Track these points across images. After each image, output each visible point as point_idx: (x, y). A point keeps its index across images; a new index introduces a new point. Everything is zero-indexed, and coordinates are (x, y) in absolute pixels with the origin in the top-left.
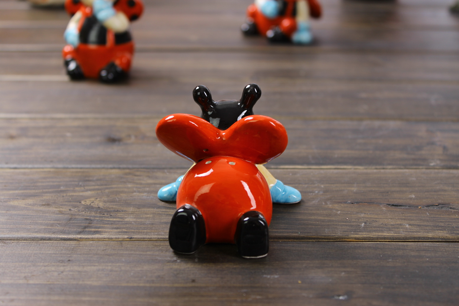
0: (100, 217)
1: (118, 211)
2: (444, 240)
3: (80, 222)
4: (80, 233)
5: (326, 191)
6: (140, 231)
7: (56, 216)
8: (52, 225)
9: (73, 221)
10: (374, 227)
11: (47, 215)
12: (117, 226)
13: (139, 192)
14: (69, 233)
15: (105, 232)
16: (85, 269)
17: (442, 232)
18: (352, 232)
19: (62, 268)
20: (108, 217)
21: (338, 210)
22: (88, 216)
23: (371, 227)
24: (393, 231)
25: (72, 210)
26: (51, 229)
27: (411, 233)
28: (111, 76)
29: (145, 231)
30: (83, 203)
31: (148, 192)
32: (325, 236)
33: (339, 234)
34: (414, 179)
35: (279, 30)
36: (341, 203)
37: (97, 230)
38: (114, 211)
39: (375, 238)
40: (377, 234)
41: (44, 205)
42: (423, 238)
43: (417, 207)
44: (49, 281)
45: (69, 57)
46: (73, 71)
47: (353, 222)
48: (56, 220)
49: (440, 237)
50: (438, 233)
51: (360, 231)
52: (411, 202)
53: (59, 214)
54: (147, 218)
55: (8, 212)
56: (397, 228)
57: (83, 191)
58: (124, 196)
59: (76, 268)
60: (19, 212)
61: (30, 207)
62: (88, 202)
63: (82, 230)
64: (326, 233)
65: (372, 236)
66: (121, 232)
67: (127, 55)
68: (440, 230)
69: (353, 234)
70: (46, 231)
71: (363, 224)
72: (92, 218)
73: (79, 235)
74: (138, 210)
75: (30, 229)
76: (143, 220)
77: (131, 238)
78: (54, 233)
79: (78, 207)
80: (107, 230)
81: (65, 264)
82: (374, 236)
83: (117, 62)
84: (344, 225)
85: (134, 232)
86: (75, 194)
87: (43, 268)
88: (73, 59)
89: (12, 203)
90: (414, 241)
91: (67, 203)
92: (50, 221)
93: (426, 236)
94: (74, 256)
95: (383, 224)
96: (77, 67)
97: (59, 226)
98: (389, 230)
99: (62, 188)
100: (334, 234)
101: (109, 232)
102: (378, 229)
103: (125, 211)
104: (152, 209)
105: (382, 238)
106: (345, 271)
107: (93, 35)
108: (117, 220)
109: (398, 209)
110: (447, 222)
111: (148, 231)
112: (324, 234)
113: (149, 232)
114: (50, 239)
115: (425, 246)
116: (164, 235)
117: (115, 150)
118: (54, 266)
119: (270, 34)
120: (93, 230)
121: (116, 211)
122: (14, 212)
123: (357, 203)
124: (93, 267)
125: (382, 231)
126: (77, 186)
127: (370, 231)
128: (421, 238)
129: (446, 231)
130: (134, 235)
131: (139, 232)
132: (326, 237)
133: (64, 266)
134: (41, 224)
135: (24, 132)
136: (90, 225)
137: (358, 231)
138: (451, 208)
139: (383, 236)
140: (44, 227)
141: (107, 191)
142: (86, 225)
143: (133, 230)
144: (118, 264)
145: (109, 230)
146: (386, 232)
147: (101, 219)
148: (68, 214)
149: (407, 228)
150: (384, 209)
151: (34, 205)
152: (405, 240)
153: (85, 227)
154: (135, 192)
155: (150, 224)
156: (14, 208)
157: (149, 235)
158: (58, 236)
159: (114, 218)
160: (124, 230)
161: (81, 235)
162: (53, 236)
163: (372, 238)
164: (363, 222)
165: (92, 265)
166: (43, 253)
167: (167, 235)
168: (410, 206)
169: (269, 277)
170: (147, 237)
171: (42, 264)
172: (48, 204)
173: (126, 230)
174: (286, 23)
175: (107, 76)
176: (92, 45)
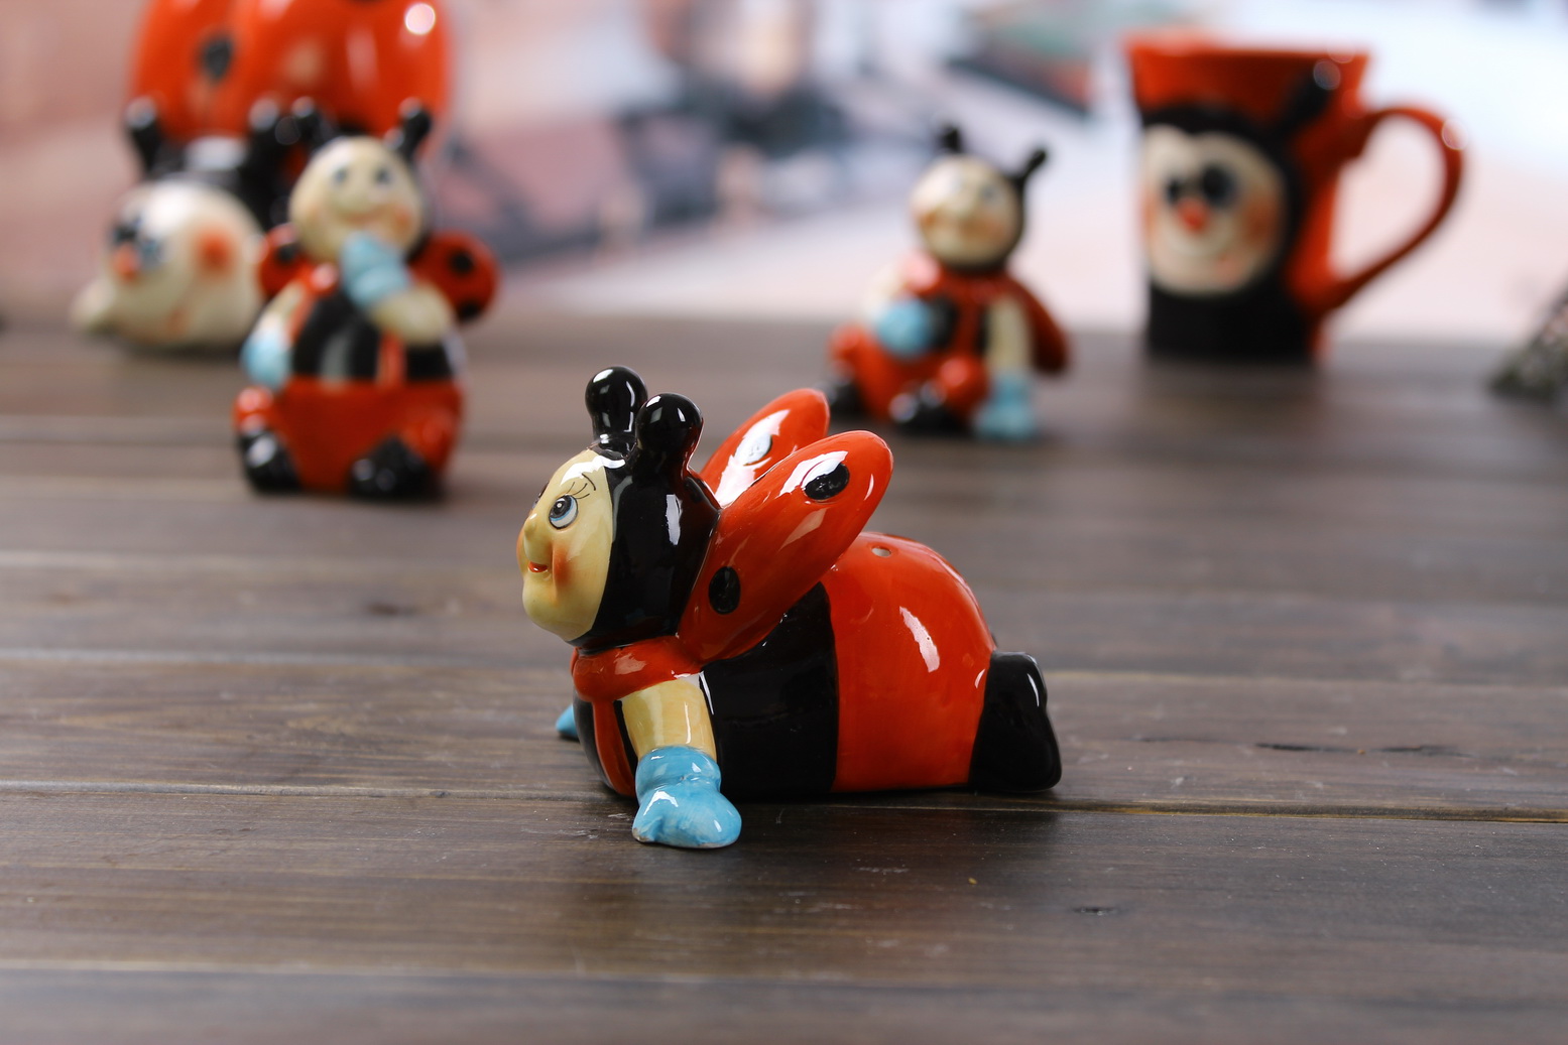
0: (345, 752)
1: (402, 742)
3: (282, 760)
4: (280, 781)
6: (472, 781)
7: (205, 747)
8: (193, 765)
9: (260, 759)
10: (1215, 786)
11: (176, 745)
12: (400, 770)
13: (470, 708)
14: (244, 781)
15: (360, 781)
16: (295, 846)
17: (1427, 798)
18: (1143, 793)
19: (222, 844)
20: (370, 753)
21: (1101, 753)
22: (307, 750)
23: (1205, 786)
24: (1272, 794)
25: (255, 738)
26: (188, 772)
27: (1329, 801)
28: (385, 481)
29: (489, 780)
33: (1101, 794)
34: (1348, 699)
35: (933, 394)
36: (1112, 738)
37: (334, 776)
38: (391, 742)
39: (1215, 807)
40: (1222, 798)
41: (167, 727)
42: (1367, 810)
43: (1353, 751)
44: (180, 866)
45: (252, 425)
46: (266, 467)
47: (1148, 775)
48: (204, 756)
49: (1422, 808)
50: (1416, 800)
51: (1169, 793)
52: (1335, 742)
53: (213, 744)
54: (493, 757)
55: (52, 739)
56: (1287, 789)
57: (291, 703)
58: (421, 715)
59: (268, 844)
60: (86, 738)
61: (122, 729)
62: (308, 724)
63: (287, 776)
64: (1060, 794)
65: (1206, 802)
67: (443, 421)
68: (1423, 795)
69: (1146, 798)
70: (169, 777)
71: (1179, 781)
72: (318, 754)
73: (279, 785)
74: (466, 741)
75: (122, 771)
76: (481, 760)
77: (443, 795)
78: (198, 779)
79: (275, 732)
80: (366, 777)
81: (234, 837)
82: (1214, 804)
83: (410, 436)
84: (1118, 780)
85: (451, 783)
86: (265, 708)
87: (162, 842)
88: (268, 431)
89: (64, 721)
91: (239, 724)
92: (186, 756)
93: (1377, 805)
94: (262, 822)
95: (1243, 781)
96: (279, 457)
97: (212, 766)
98: (1262, 792)
99: (225, 696)
100: (1085, 796)
101: (373, 782)
102: (1226, 789)
103: (426, 742)
105: (1238, 808)
106: (1114, 866)
107: (335, 354)
108: (399, 758)
109: (1291, 754)
111: (498, 781)
112: (1056, 797)
113: (500, 783)
116: (546, 790)
117: (396, 630)
118: (198, 838)
119: (903, 407)
120: (322, 775)
121: (396, 743)
122: (71, 739)
123: (1162, 740)
124: (320, 844)
125: (1240, 794)
126: (274, 693)
127: (1200, 794)
128: (1360, 810)
129: (1439, 797)
130: (452, 789)
131: (468, 783)
133: (228, 839)
134: (158, 762)
135: (104, 589)
136: (313, 767)
137: (1162, 793)
139: (1240, 804)
140: (166, 768)
141: (368, 705)
142: (302, 766)
143: (449, 779)
144: (399, 840)
145: (373, 777)
146: (1251, 795)
147: (348, 756)
148: (244, 745)
149: (1317, 789)
150: (1249, 752)
151: (134, 726)
153: (297, 771)
154: (457, 707)
155: (502, 768)
156: (71, 730)
157: (500, 789)
158: (212, 786)
159: (389, 754)
160: (421, 778)
161: (284, 785)
162: (195, 786)
163: (1206, 806)
164: (1179, 776)
165: (319, 840)
166: (162, 816)
167: (558, 790)
168: (1329, 750)
169: (875, 870)
170: (496, 792)
171: (159, 835)
172: (180, 725)
173: (426, 778)
174: (954, 373)
175: (372, 481)
176: (333, 377)
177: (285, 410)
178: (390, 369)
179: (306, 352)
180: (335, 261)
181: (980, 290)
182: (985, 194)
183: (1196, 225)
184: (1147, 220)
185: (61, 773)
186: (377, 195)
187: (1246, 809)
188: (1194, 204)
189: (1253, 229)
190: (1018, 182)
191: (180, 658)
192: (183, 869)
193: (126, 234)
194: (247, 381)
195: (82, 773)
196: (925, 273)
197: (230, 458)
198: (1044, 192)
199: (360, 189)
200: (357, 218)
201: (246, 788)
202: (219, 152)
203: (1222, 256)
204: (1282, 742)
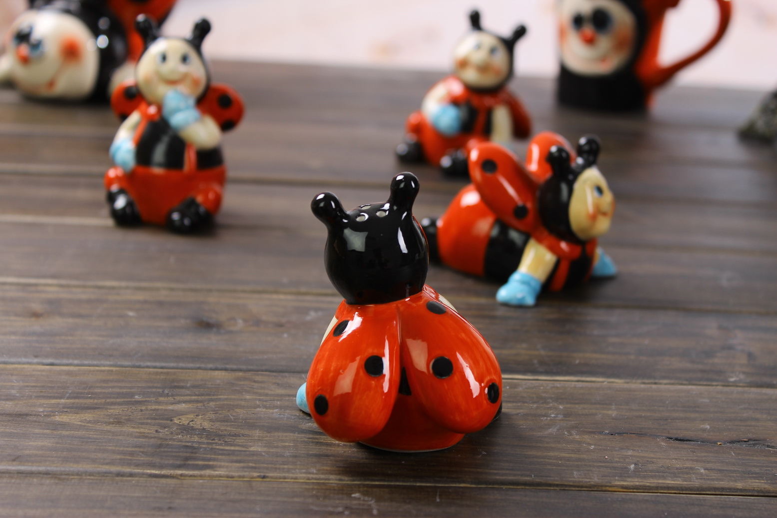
0: (208, 444)
1: (235, 435)
2: (761, 493)
3: (177, 450)
4: (179, 467)
5: (567, 415)
6: (278, 466)
7: (135, 440)
8: (132, 454)
9: (166, 449)
10: (651, 471)
11: (120, 438)
12: (239, 458)
13: (265, 407)
14: (161, 467)
15: (220, 467)
17: (757, 481)
18: (616, 476)
20: (221, 445)
21: (590, 444)
22: (188, 442)
23: (646, 471)
24: (680, 477)
25: (160, 432)
26: (131, 460)
27: (709, 482)
28: (187, 222)
29: (286, 467)
30: (176, 421)
31: (280, 407)
32: (574, 482)
33: (595, 479)
34: (706, 400)
36: (594, 433)
37: (206, 463)
38: (229, 435)
39: (653, 487)
40: (656, 481)
41: (113, 423)
42: (728, 489)
43: (715, 443)
45: (115, 188)
47: (616, 462)
48: (136, 447)
49: (756, 489)
50: (752, 482)
51: (629, 477)
52: (705, 435)
53: (139, 437)
54: (284, 447)
55: (55, 432)
56: (687, 474)
57: (172, 404)
58: (241, 413)
60: (73, 432)
61: (89, 425)
62: (184, 421)
63: (182, 463)
64: (574, 478)
65: (648, 484)
66: (248, 467)
67: (216, 187)
68: (755, 478)
69: (618, 480)
70: (122, 463)
71: (632, 466)
72: (195, 445)
73: (179, 470)
74: (268, 435)
75: (96, 459)
76: (279, 450)
77: (264, 477)
79: (168, 427)
80: (223, 464)
81: (165, 514)
82: (652, 485)
83: (200, 199)
84: (602, 466)
85: (267, 468)
86: (160, 407)
88: (122, 191)
89: (58, 418)
90: (714, 493)
91: (149, 421)
92: (127, 447)
93: (733, 486)
94: (177, 501)
95: (664, 467)
96: (129, 204)
97: (143, 455)
98: (675, 475)
99: (137, 398)
100: (587, 479)
101: (227, 467)
102: (657, 474)
103: (248, 436)
104: (291, 434)
105: (664, 487)
107: (159, 152)
108: (237, 448)
109: (685, 445)
110: (763, 467)
111: (291, 467)
112: (573, 479)
113: (292, 469)
114: (131, 475)
115: (733, 502)
117: (214, 341)
118: (147, 515)
119: (446, 162)
120: (200, 463)
121: (233, 436)
122: (64, 433)
123: (619, 434)
125: (664, 478)
126: (162, 395)
127: (644, 477)
128: (725, 489)
129: (763, 480)
130: (268, 473)
131: (276, 468)
132: (575, 484)
134: (114, 452)
135: (55, 307)
136: (193, 455)
137: (625, 477)
138: (768, 446)
139: (665, 485)
140: (118, 457)
141: (212, 404)
142: (188, 455)
143: (265, 465)
144: (250, 515)
145: (227, 464)
146: (670, 478)
147: (210, 446)
148: (155, 437)
149: (701, 474)
150: (663, 444)
151: (96, 422)
152: (700, 491)
153: (187, 459)
154: (259, 406)
155: (291, 456)
156: (63, 425)
157: (293, 473)
158: (145, 471)
159: (231, 445)
160: (251, 464)
161: (182, 470)
162: (136, 471)
164: (632, 463)
166: (125, 496)
167: (322, 474)
168: (704, 441)
170: (291, 475)
172: (119, 421)
173: (254, 465)
175: (181, 222)
176: (158, 167)
177: (130, 180)
179: (144, 150)
181: (488, 101)
182: (492, 51)
183: (590, 41)
184: (562, 34)
185: (66, 460)
186: (183, 69)
187: (668, 488)
188: (588, 30)
189: (619, 45)
190: (510, 44)
193: (23, 37)
196: (458, 89)
199: (173, 66)
200: (172, 82)
201: (164, 472)
203: (603, 59)
204: (681, 436)
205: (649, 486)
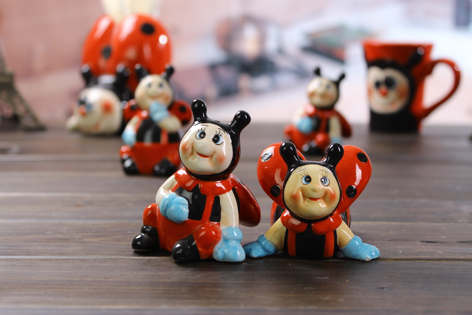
8: (124, 251)
10: (411, 253)
11: (118, 246)
16: (157, 273)
18: (391, 255)
19: (136, 273)
23: (408, 253)
27: (444, 257)
28: (163, 171)
34: (445, 228)
35: (314, 144)
36: (380, 240)
40: (414, 257)
41: (115, 241)
42: (455, 259)
43: (448, 243)
45: (125, 156)
46: (129, 167)
47: (392, 250)
50: (469, 256)
51: (398, 255)
52: (443, 240)
55: (83, 245)
56: (432, 254)
59: (149, 273)
60: (93, 244)
61: (102, 242)
69: (392, 257)
70: (118, 255)
71: (401, 252)
75: (104, 253)
82: (411, 258)
83: (170, 159)
84: (384, 252)
87: (120, 273)
88: (129, 157)
89: (85, 240)
94: (146, 267)
95: (419, 252)
96: (133, 164)
98: (425, 254)
99: (129, 232)
102: (414, 254)
105: (419, 259)
109: (431, 244)
115: (458, 263)
118: (129, 272)
119: (306, 148)
122: (88, 245)
123: (394, 240)
124: (164, 273)
125: (418, 255)
127: (407, 255)
128: (453, 259)
133: (138, 272)
134: (114, 251)
137: (396, 255)
140: (116, 252)
144: (185, 271)
146: (422, 255)
149: (440, 254)
150: (419, 243)
151: (105, 241)
156: (88, 242)
158: (130, 257)
162: (125, 257)
163: (409, 259)
164: (401, 250)
165: (163, 272)
166: (118, 266)
168: (441, 242)
169: (320, 278)
171: (118, 271)
172: (118, 240)
174: (320, 138)
175: (160, 171)
176: (148, 142)
177: (134, 151)
178: (164, 139)
179: (140, 135)
180: (148, 110)
181: (327, 114)
182: (328, 87)
183: (385, 94)
184: (369, 93)
185: (88, 254)
186: (160, 91)
187: (421, 259)
188: (383, 88)
189: (401, 95)
190: (337, 84)
191: (114, 222)
192: (127, 280)
193: (82, 103)
194: (123, 143)
195: (94, 254)
196: (311, 110)
197: (119, 165)
198: (344, 86)
199: (155, 89)
200: (154, 97)
202: (108, 79)
203: (392, 103)
204: (428, 241)
205: (410, 259)
